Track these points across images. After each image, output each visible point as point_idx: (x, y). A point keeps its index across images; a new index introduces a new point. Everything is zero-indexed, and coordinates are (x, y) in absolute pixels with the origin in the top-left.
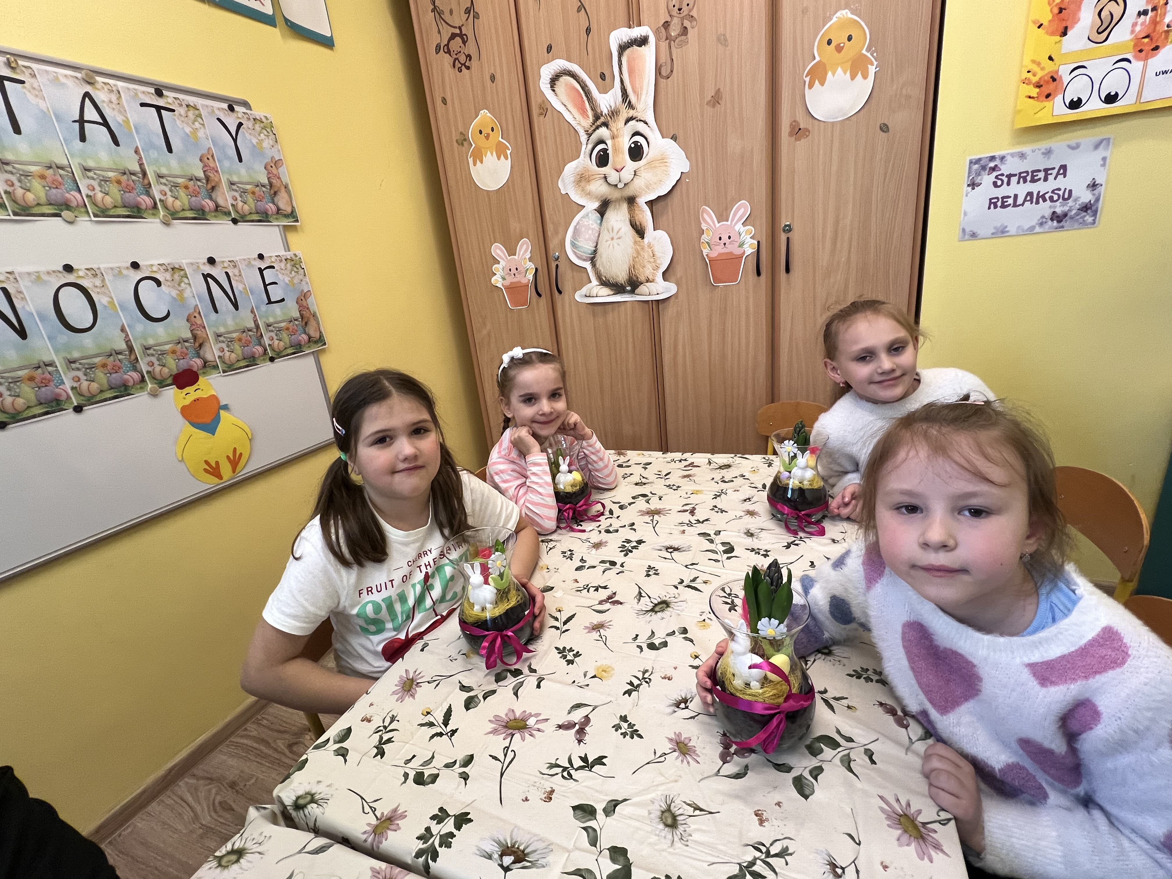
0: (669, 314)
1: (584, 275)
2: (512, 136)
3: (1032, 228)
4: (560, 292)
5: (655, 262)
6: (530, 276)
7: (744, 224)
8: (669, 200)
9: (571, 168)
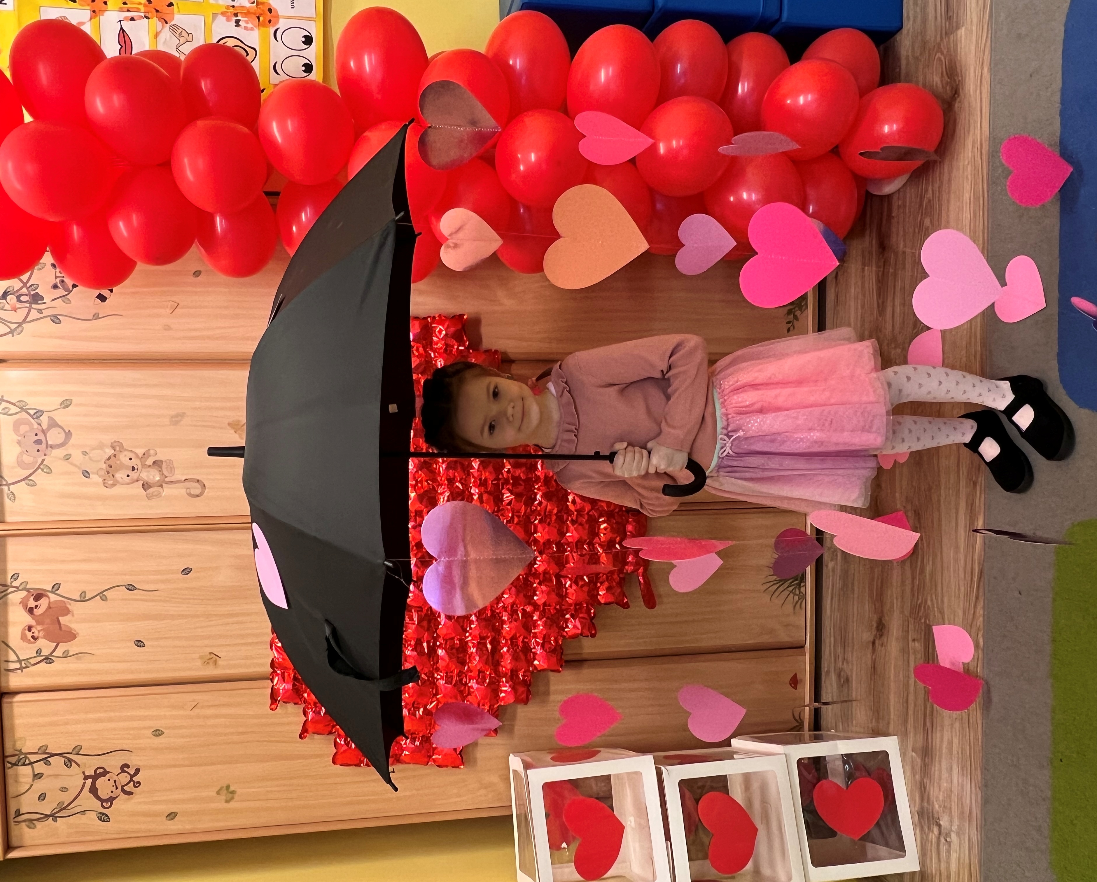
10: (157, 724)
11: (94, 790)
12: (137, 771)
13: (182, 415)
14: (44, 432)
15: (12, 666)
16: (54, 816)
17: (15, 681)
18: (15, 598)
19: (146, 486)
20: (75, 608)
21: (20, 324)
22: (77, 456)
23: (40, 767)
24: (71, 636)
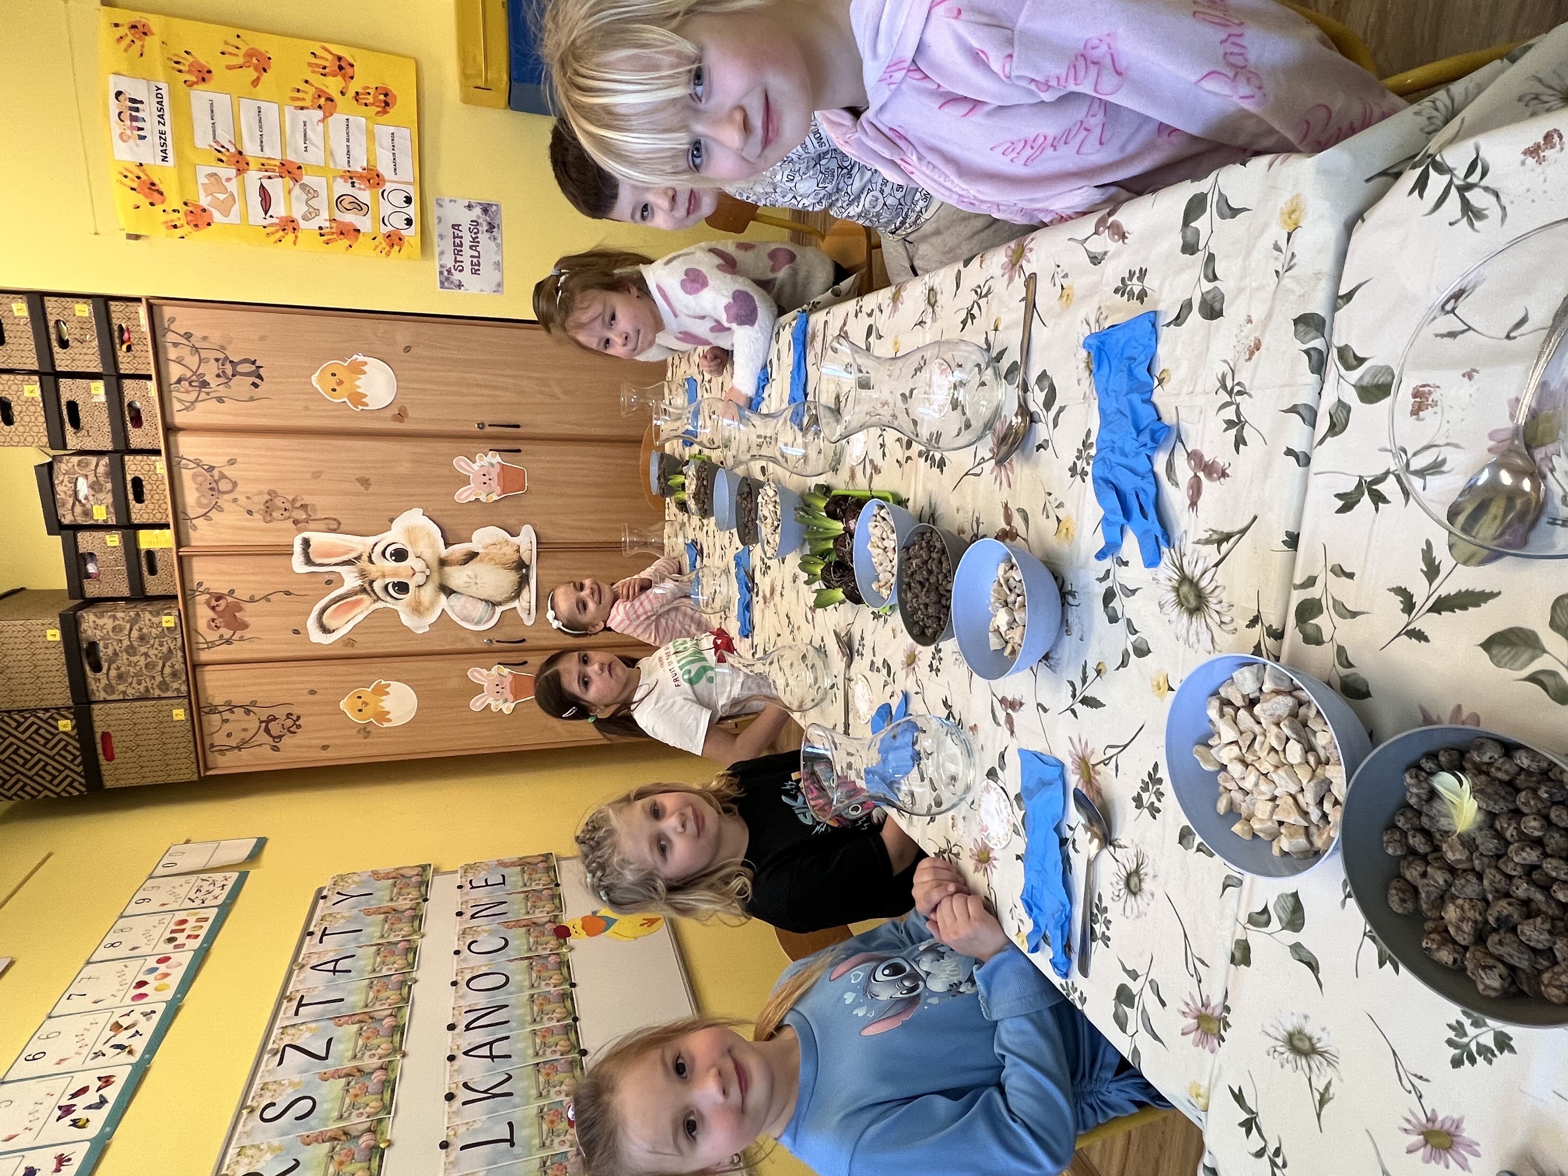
0: (551, 534)
1: (509, 614)
2: (369, 678)
3: (498, 245)
4: (524, 640)
5: (500, 543)
6: (506, 671)
7: (474, 462)
8: (445, 528)
9: (406, 619)
10: (313, 687)
11: (267, 731)
12: (299, 718)
13: (321, 473)
14: (216, 482)
15: (201, 646)
16: (239, 748)
17: (204, 656)
18: (201, 599)
19: (296, 522)
20: (248, 607)
21: (193, 403)
22: (242, 499)
23: (226, 715)
24: (244, 626)
